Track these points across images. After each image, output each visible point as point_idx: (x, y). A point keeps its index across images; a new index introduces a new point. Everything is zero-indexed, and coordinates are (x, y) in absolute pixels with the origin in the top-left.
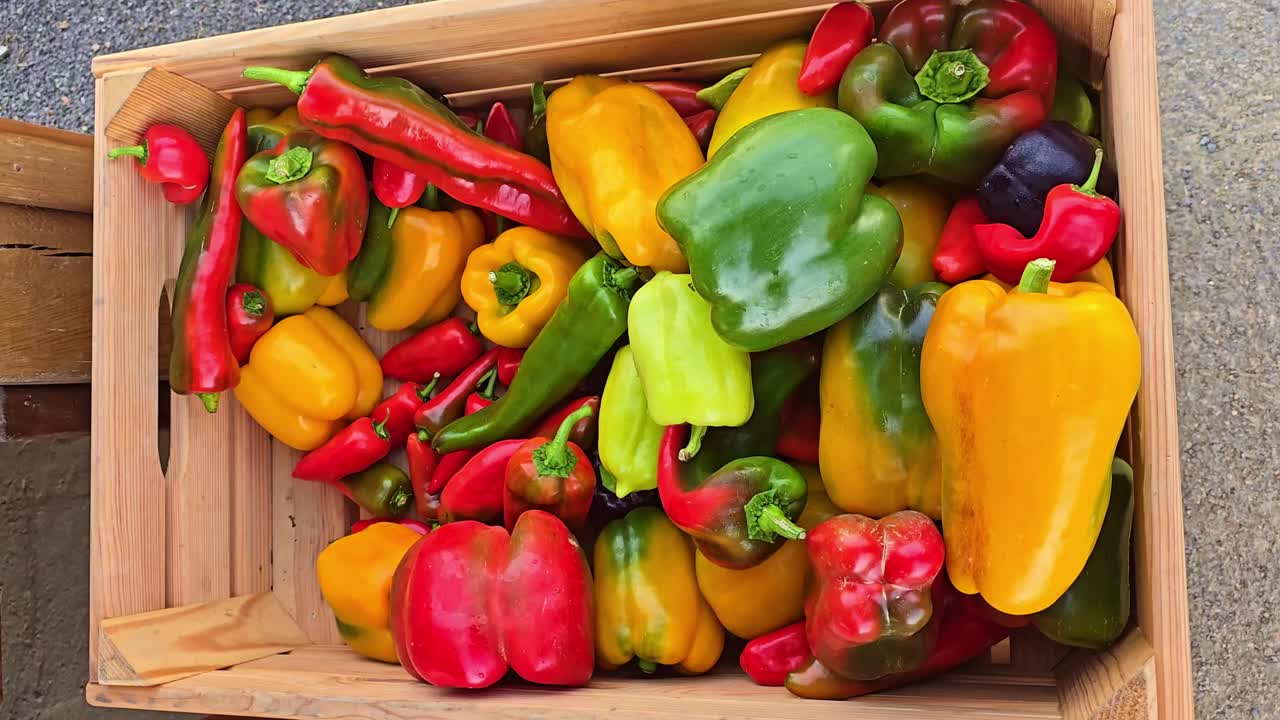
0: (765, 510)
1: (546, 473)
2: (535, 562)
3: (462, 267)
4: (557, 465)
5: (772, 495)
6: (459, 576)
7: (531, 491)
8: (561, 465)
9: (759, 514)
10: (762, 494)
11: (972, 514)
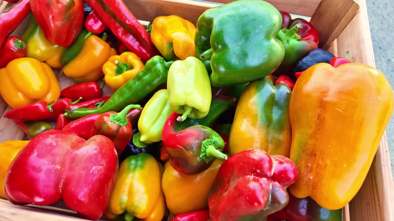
0: (209, 146)
1: (114, 121)
2: (96, 149)
3: (106, 61)
4: (120, 120)
5: (213, 142)
6: (54, 144)
7: (104, 127)
8: (122, 121)
9: (207, 147)
10: (209, 140)
11: (315, 155)
